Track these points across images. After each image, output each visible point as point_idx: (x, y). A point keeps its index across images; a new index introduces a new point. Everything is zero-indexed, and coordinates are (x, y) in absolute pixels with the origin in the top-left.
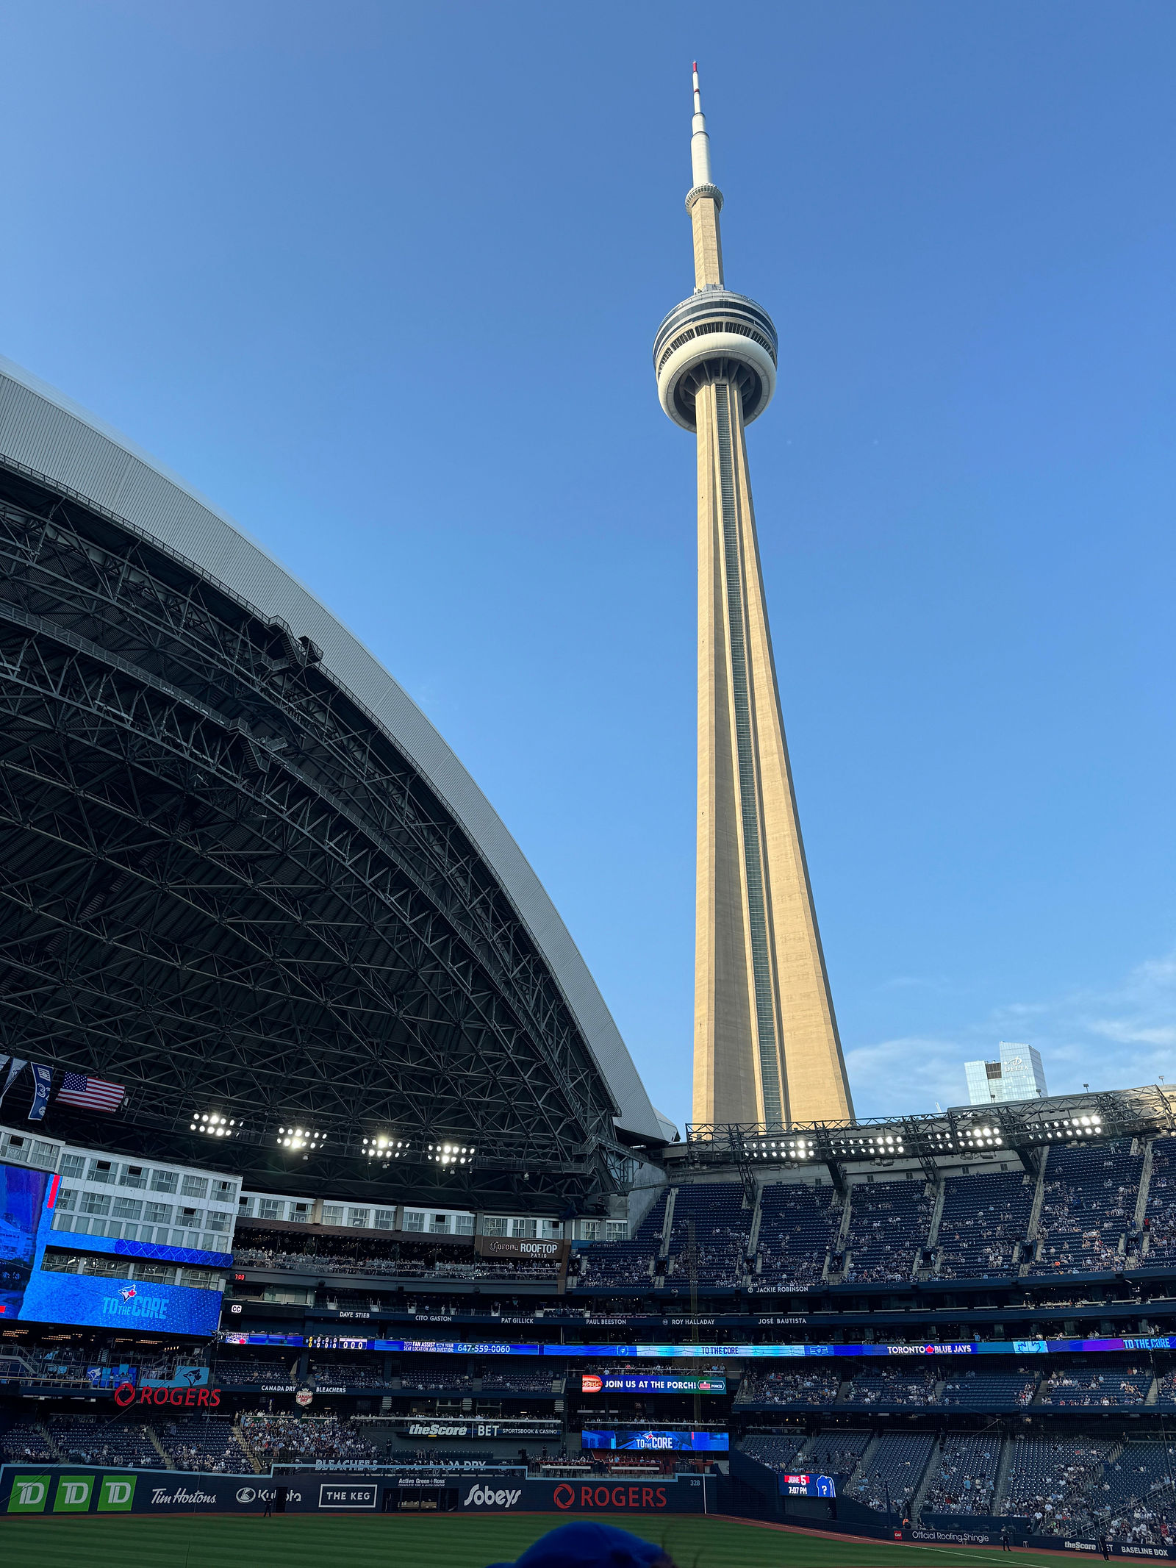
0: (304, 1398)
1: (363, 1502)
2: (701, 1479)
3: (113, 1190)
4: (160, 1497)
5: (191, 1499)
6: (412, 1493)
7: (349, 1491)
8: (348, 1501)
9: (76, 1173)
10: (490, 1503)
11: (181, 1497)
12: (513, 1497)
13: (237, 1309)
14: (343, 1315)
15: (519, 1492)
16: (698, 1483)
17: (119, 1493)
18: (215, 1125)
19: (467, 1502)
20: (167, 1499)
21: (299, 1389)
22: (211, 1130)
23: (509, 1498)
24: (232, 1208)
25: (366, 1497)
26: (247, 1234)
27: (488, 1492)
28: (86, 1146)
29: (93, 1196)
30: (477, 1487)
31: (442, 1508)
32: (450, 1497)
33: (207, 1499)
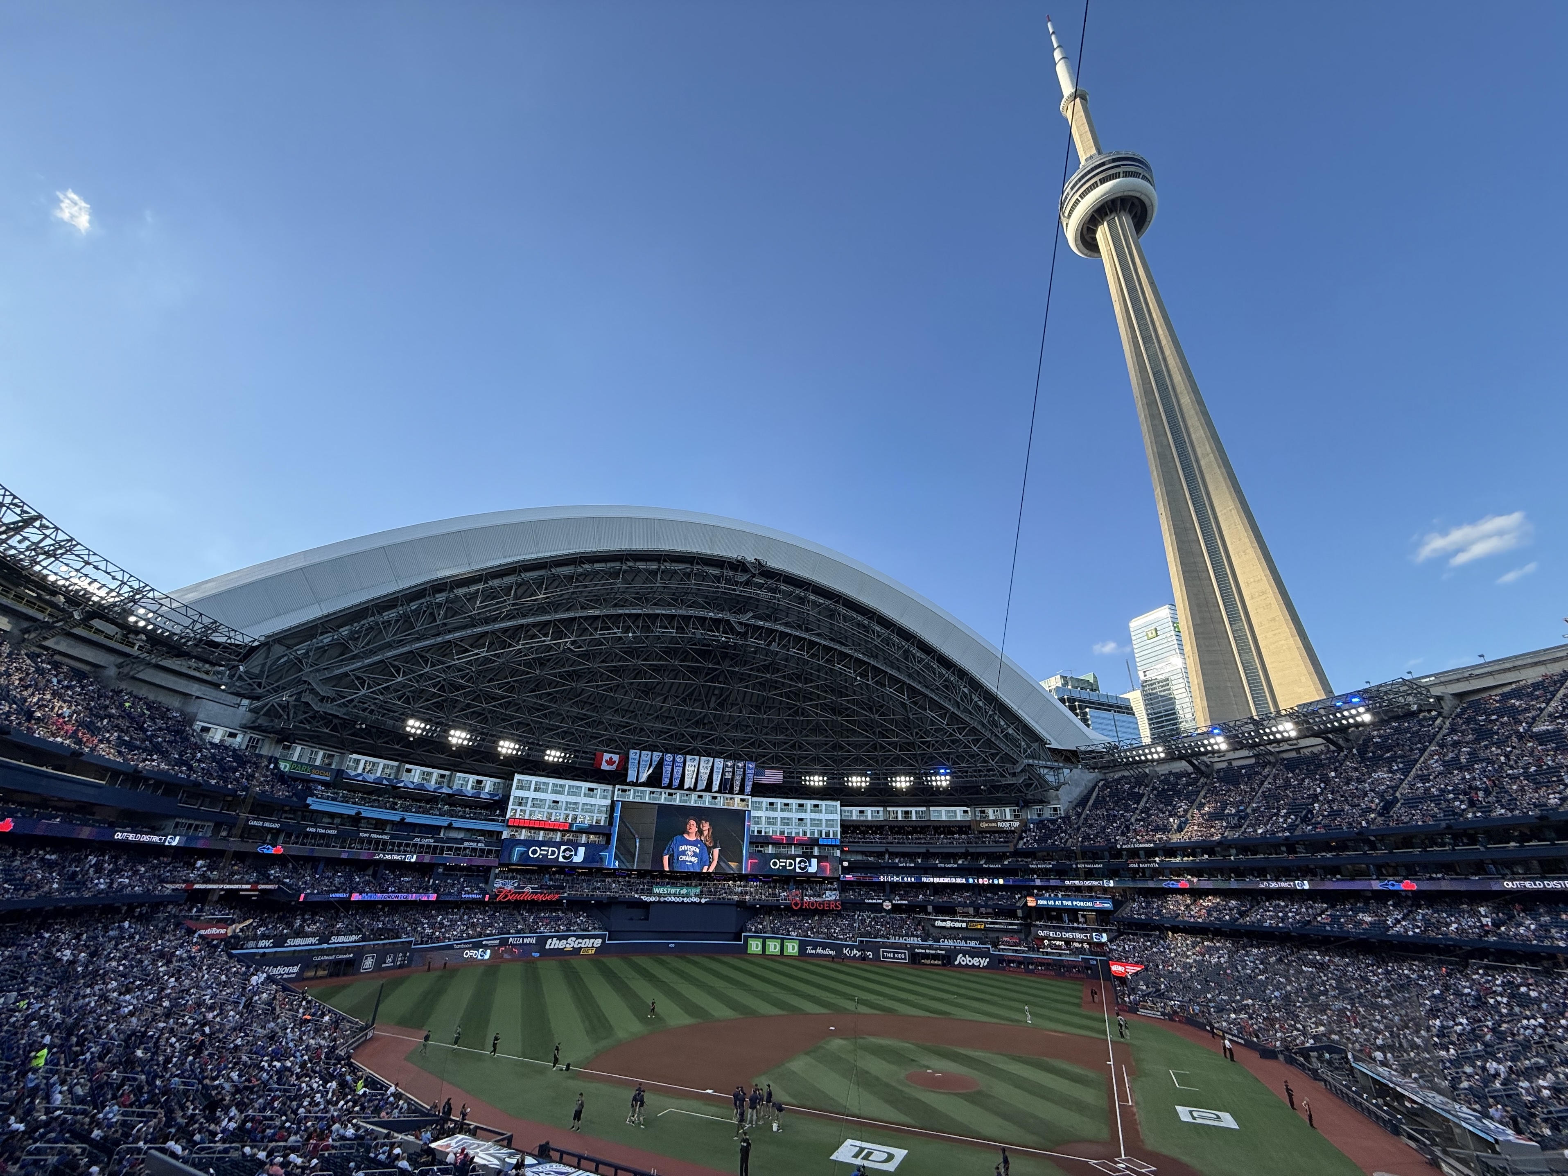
0: (887, 905)
1: (901, 959)
2: (1096, 960)
3: (779, 814)
4: (810, 950)
5: (824, 952)
6: (926, 956)
7: (894, 953)
8: (894, 958)
9: (758, 809)
10: (970, 964)
11: (820, 951)
12: (984, 962)
13: (846, 864)
14: (900, 865)
15: (988, 960)
16: (1095, 962)
17: (792, 948)
18: (817, 781)
19: (956, 963)
20: (813, 952)
21: (884, 901)
22: (816, 784)
23: (982, 962)
24: (837, 817)
25: (903, 956)
26: (847, 827)
27: (968, 959)
28: (764, 797)
29: (769, 818)
30: (961, 955)
31: (944, 965)
32: (948, 959)
33: (831, 952)
